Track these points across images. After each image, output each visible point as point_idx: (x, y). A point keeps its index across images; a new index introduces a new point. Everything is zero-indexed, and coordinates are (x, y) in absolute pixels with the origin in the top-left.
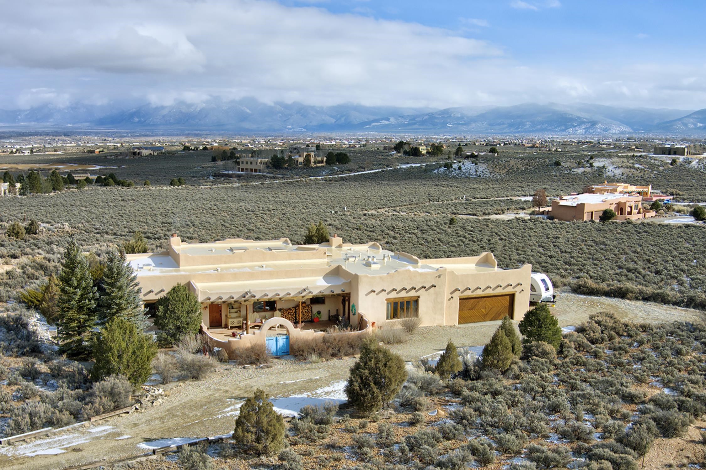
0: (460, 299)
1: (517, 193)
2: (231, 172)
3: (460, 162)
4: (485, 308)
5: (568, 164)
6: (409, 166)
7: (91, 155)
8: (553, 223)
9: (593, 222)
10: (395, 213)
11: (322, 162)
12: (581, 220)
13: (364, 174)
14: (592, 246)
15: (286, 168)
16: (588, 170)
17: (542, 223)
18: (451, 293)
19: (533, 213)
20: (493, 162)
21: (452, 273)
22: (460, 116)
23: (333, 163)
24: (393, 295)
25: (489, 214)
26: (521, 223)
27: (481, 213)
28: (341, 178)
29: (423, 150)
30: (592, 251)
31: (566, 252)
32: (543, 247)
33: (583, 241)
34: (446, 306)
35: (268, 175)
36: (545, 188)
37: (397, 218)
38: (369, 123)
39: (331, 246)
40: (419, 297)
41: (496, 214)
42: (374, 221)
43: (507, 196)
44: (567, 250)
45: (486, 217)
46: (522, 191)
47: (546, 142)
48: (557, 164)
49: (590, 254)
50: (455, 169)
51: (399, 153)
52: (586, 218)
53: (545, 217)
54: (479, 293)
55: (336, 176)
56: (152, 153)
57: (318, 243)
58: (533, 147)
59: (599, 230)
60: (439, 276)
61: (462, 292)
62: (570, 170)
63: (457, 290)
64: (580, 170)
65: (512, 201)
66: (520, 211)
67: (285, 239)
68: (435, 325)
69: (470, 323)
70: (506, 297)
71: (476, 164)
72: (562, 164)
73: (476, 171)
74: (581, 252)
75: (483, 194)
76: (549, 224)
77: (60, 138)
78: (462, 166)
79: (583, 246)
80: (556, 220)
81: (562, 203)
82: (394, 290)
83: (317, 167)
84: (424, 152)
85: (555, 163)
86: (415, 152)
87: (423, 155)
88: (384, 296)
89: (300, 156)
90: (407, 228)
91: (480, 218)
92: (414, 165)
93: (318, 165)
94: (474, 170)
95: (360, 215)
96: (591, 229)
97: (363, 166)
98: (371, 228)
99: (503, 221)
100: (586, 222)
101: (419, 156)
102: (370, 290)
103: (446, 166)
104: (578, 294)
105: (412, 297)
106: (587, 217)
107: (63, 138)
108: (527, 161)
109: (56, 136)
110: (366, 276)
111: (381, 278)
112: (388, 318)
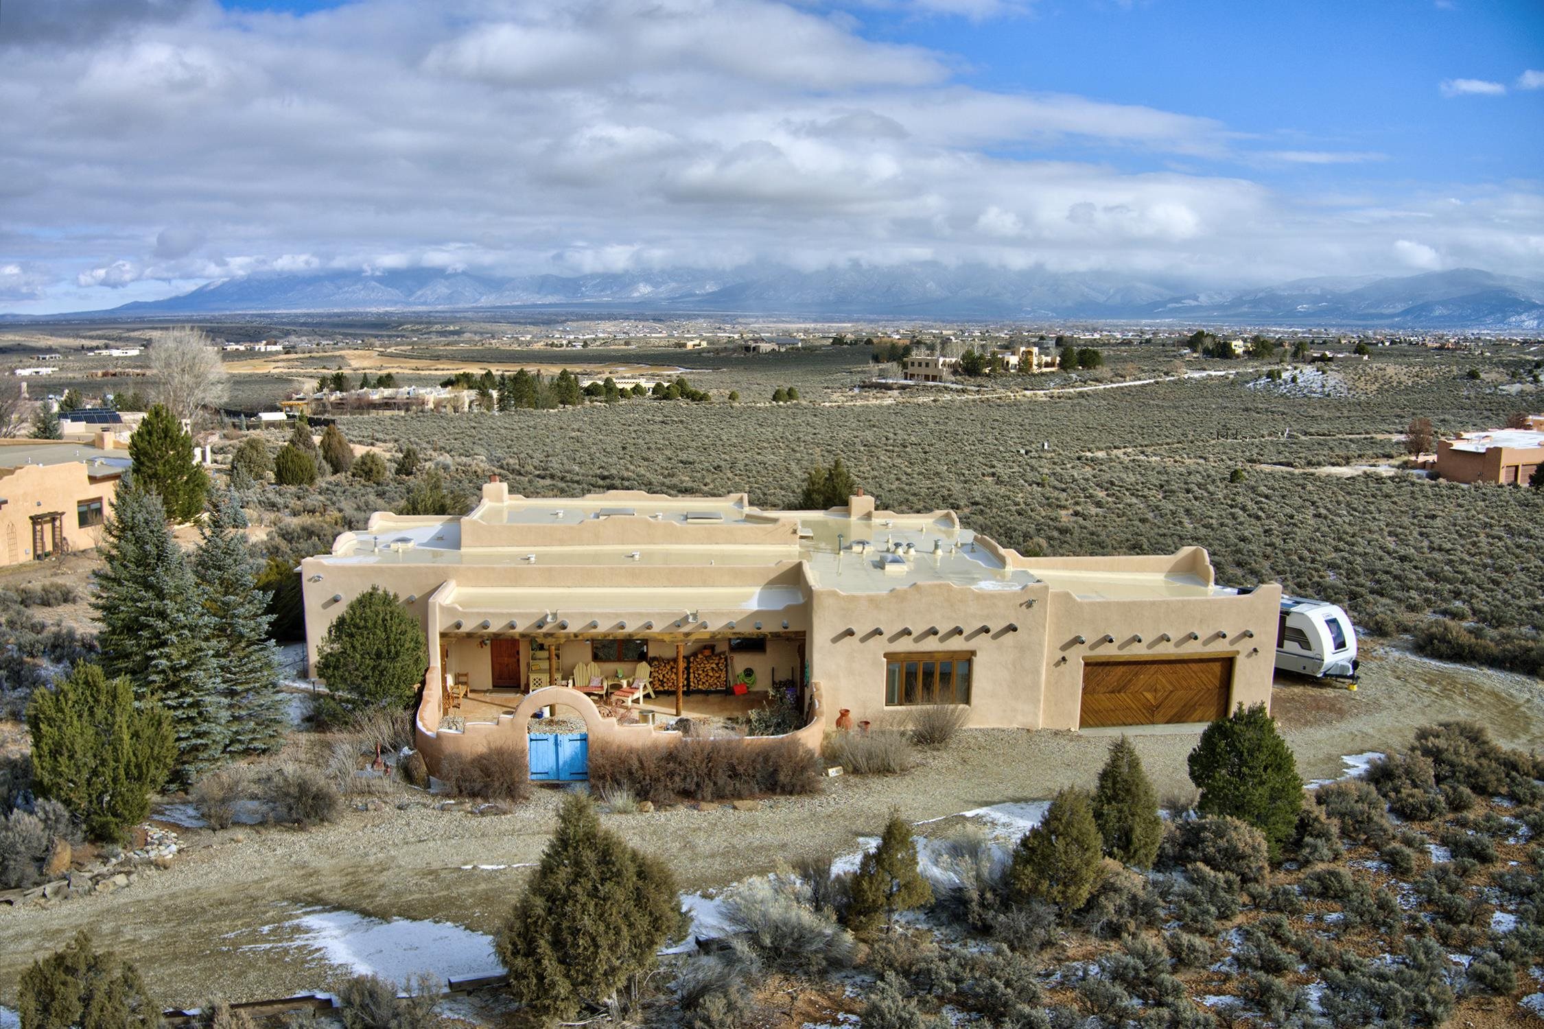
0: (1086, 664)
1: (1386, 427)
2: (890, 381)
3: (1295, 368)
4: (1155, 690)
5: (1494, 376)
6: (1204, 374)
7: (678, 350)
8: (1437, 486)
9: (1516, 486)
10: (1139, 457)
11: (1052, 365)
12: (1493, 483)
13: (1122, 388)
14: (1500, 539)
15: (988, 375)
16: (1529, 387)
17: (1413, 484)
18: (1064, 648)
19: (1405, 465)
20: (1355, 369)
21: (1065, 598)
22: (1319, 293)
23: (1073, 367)
24: (905, 645)
25: (1319, 464)
26: (1371, 484)
27: (1303, 462)
28: (1080, 393)
29: (1238, 347)
30: (1497, 551)
31: (1440, 549)
32: (1396, 536)
33: (1485, 525)
34: (1048, 682)
35: (954, 386)
36: (1443, 420)
37: (1135, 467)
38: (1164, 304)
39: (849, 514)
40: (973, 653)
41: (1333, 465)
43: (1367, 433)
44: (1444, 546)
45: (1312, 470)
46: (1400, 423)
47: (1466, 340)
48: (1473, 375)
49: (1491, 557)
50: (1286, 382)
51: (1195, 351)
52: (1503, 478)
53: (1423, 472)
54: (1139, 651)
55: (1071, 390)
56: (776, 348)
58: (1441, 348)
59: (1525, 504)
60: (1029, 604)
61: (1093, 647)
62: (1496, 387)
63: (1078, 641)
64: (1515, 388)
65: (1373, 442)
66: (1382, 462)
68: (1015, 726)
69: (1114, 725)
70: (1211, 664)
71: (1324, 372)
72: (1482, 375)
73: (1323, 386)
74: (1473, 550)
75: (1325, 427)
76: (1427, 488)
77: (646, 324)
78: (1299, 376)
79: (1482, 536)
80: (1441, 480)
81: (1458, 445)
82: (906, 632)
83: (1042, 374)
84: (1239, 351)
85: (1469, 374)
86: (1222, 352)
87: (1238, 356)
88: (880, 646)
89: (1013, 354)
91: (1297, 471)
92: (1213, 373)
93: (1045, 370)
94: (1320, 384)
96: (1507, 502)
97: (1123, 373)
99: (1338, 479)
100: (1501, 486)
101: (1230, 358)
102: (843, 630)
103: (1270, 375)
104: (1426, 656)
105: (955, 652)
106: (1507, 477)
107: (651, 324)
108: (1417, 368)
109: (640, 320)
110: (834, 594)
111: (872, 600)
112: (890, 701)
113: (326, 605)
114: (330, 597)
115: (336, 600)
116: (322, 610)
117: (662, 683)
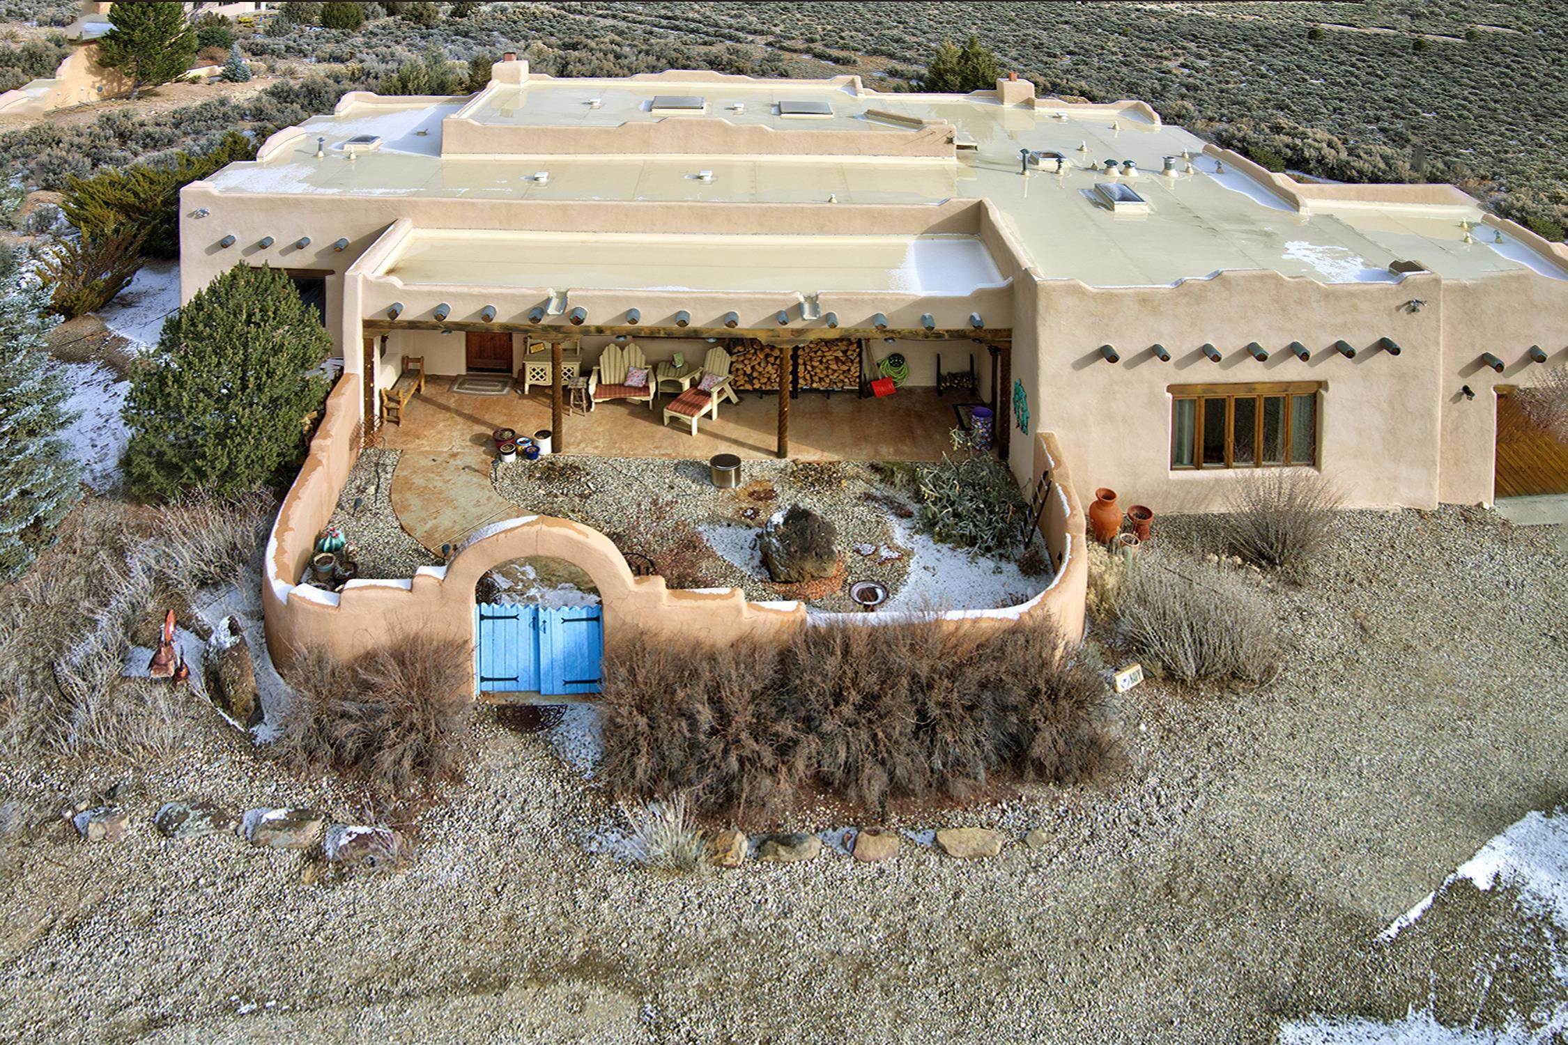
0: (1500, 396)
10: (1195, 12)
18: (1466, 372)
21: (1462, 293)
24: (1204, 374)
34: (1444, 427)
37: (1200, 20)
39: (1001, 100)
40: (1322, 385)
42: (1154, 21)
57: (963, 90)
60: (1412, 307)
61: (1509, 372)
63: (1486, 360)
67: (850, 77)
68: (1395, 505)
69: (1545, 492)
82: (1207, 352)
88: (1159, 376)
90: (1224, 40)
95: (1128, 9)
98: (1148, 34)
102: (1096, 346)
105: (1289, 383)
110: (1076, 291)
111: (1145, 301)
112: (1177, 461)
113: (211, 250)
114: (219, 237)
115: (225, 244)
116: (205, 257)
117: (750, 378)
